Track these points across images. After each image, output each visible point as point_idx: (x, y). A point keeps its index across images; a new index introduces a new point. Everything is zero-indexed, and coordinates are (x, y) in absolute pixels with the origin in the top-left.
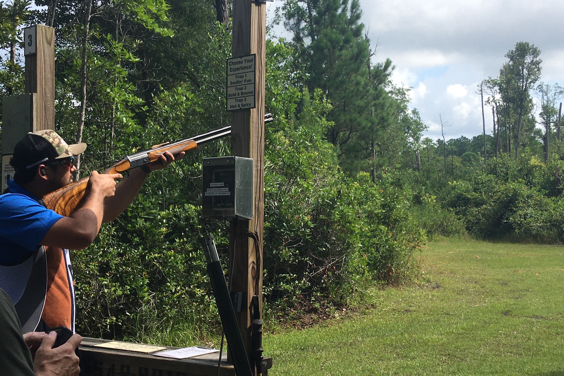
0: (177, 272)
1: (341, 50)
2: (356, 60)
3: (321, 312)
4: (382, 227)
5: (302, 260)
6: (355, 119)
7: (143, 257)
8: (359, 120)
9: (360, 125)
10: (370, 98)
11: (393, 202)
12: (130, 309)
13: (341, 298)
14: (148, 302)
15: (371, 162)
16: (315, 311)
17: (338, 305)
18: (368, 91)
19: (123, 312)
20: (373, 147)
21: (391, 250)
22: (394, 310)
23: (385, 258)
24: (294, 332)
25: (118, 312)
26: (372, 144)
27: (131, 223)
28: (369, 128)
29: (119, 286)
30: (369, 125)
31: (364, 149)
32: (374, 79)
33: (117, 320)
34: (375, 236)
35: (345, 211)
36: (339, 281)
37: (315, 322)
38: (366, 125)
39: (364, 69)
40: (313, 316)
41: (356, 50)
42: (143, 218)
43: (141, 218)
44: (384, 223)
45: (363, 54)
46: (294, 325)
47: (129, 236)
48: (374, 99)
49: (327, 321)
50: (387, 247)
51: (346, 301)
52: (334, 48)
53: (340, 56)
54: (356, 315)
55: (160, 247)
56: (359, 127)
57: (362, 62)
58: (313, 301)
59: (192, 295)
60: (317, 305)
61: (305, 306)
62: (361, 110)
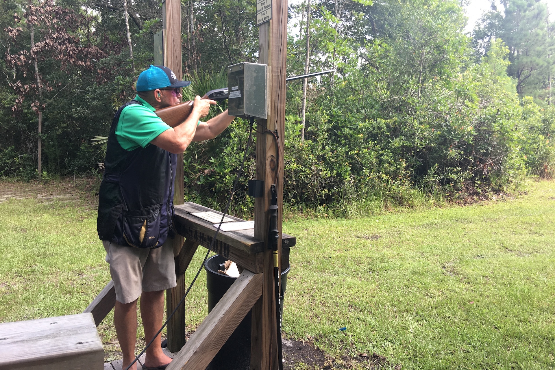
0: (370, 163)
1: (525, 11)
2: (537, 18)
3: (482, 195)
4: (540, 136)
5: (466, 158)
6: (535, 61)
7: (347, 153)
8: (537, 61)
9: (538, 65)
10: (547, 45)
11: (552, 118)
12: (338, 185)
13: (500, 186)
14: (349, 182)
15: (547, 91)
16: (477, 194)
17: (496, 191)
18: (545, 40)
19: (333, 187)
20: (549, 80)
21: (547, 153)
22: (542, 197)
23: (542, 159)
24: (457, 207)
25: (330, 187)
26: (549, 78)
27: (341, 130)
28: (545, 67)
29: (329, 171)
30: (546, 64)
31: (542, 82)
32: (551, 31)
33: (329, 192)
34: (535, 143)
35: (504, 123)
36: (498, 174)
37: (475, 201)
38: (543, 65)
39: (542, 24)
40: (475, 198)
41: (536, 11)
42: (348, 127)
43: (347, 127)
44: (543, 134)
45: (542, 13)
46: (458, 203)
47: (340, 139)
48: (550, 46)
49: (485, 201)
50: (544, 150)
51: (503, 188)
52: (520, 11)
53: (525, 16)
54: (509, 199)
55: (360, 147)
56: (537, 66)
57: (541, 19)
58: (476, 187)
59: (380, 178)
60: (479, 190)
61: (471, 190)
62: (539, 54)
